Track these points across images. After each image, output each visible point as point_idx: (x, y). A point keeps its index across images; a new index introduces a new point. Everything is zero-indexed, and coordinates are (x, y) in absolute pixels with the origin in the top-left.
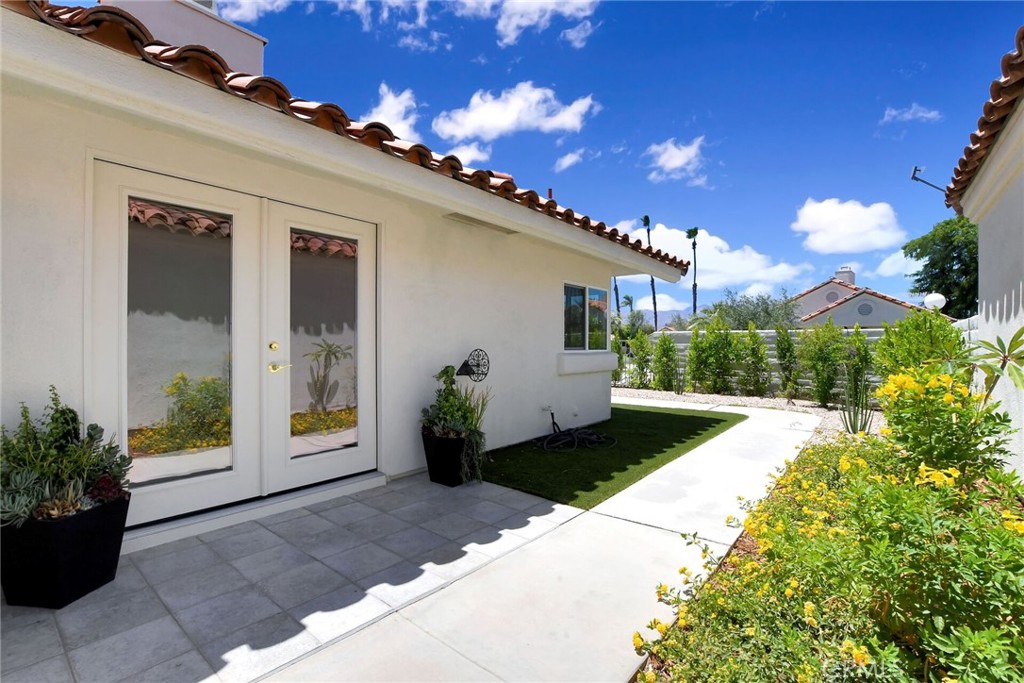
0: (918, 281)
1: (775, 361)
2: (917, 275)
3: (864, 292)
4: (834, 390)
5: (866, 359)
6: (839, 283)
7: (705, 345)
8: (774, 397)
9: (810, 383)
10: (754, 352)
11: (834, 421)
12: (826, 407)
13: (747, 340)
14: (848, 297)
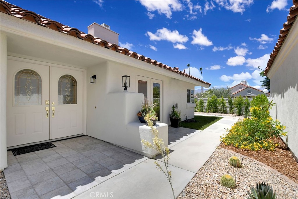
0: (264, 83)
1: (228, 105)
2: (263, 81)
3: (249, 87)
4: (242, 112)
5: (249, 105)
6: (243, 84)
7: (211, 101)
8: (228, 113)
9: (236, 110)
10: (223, 103)
11: (242, 118)
12: (240, 116)
13: (221, 100)
14: (245, 88)
